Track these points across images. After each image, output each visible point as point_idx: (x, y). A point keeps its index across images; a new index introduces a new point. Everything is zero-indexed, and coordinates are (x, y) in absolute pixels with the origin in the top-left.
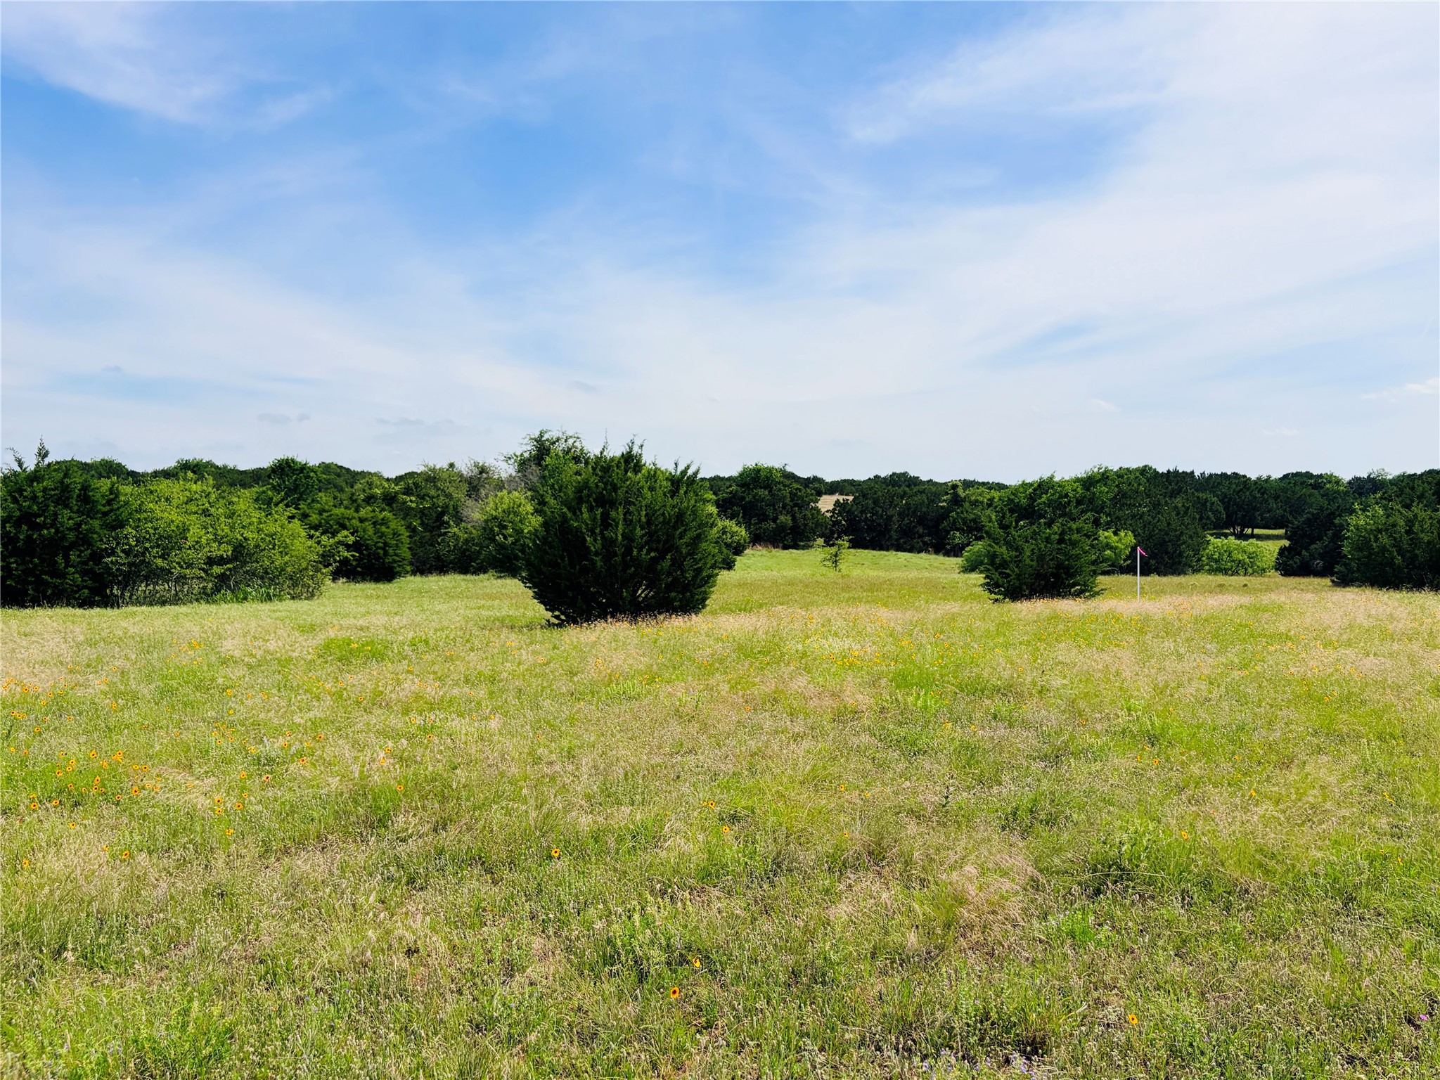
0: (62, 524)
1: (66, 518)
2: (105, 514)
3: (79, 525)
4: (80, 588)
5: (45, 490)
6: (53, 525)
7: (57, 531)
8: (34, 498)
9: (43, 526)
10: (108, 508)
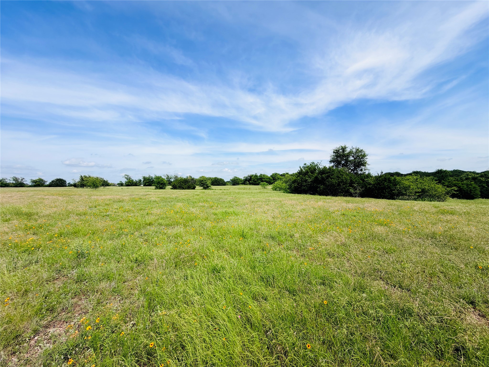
0: (385, 185)
1: (386, 184)
2: (393, 183)
3: (388, 185)
4: (388, 196)
5: (382, 179)
6: (383, 185)
7: (384, 186)
8: (380, 180)
9: (382, 185)
10: (393, 182)
